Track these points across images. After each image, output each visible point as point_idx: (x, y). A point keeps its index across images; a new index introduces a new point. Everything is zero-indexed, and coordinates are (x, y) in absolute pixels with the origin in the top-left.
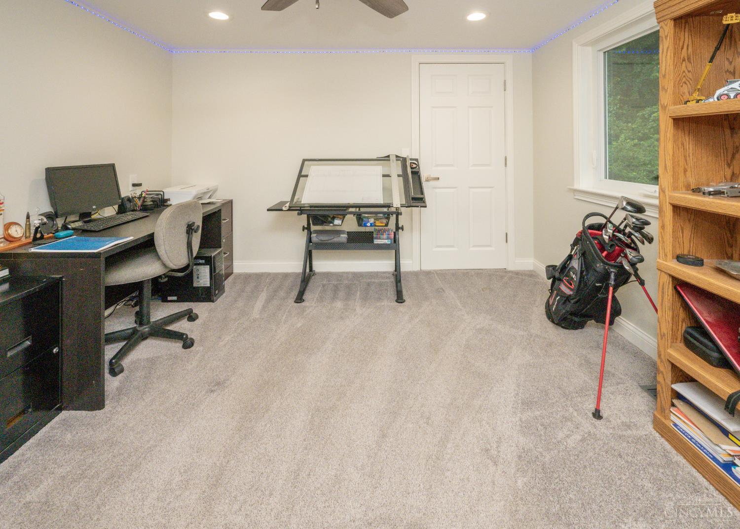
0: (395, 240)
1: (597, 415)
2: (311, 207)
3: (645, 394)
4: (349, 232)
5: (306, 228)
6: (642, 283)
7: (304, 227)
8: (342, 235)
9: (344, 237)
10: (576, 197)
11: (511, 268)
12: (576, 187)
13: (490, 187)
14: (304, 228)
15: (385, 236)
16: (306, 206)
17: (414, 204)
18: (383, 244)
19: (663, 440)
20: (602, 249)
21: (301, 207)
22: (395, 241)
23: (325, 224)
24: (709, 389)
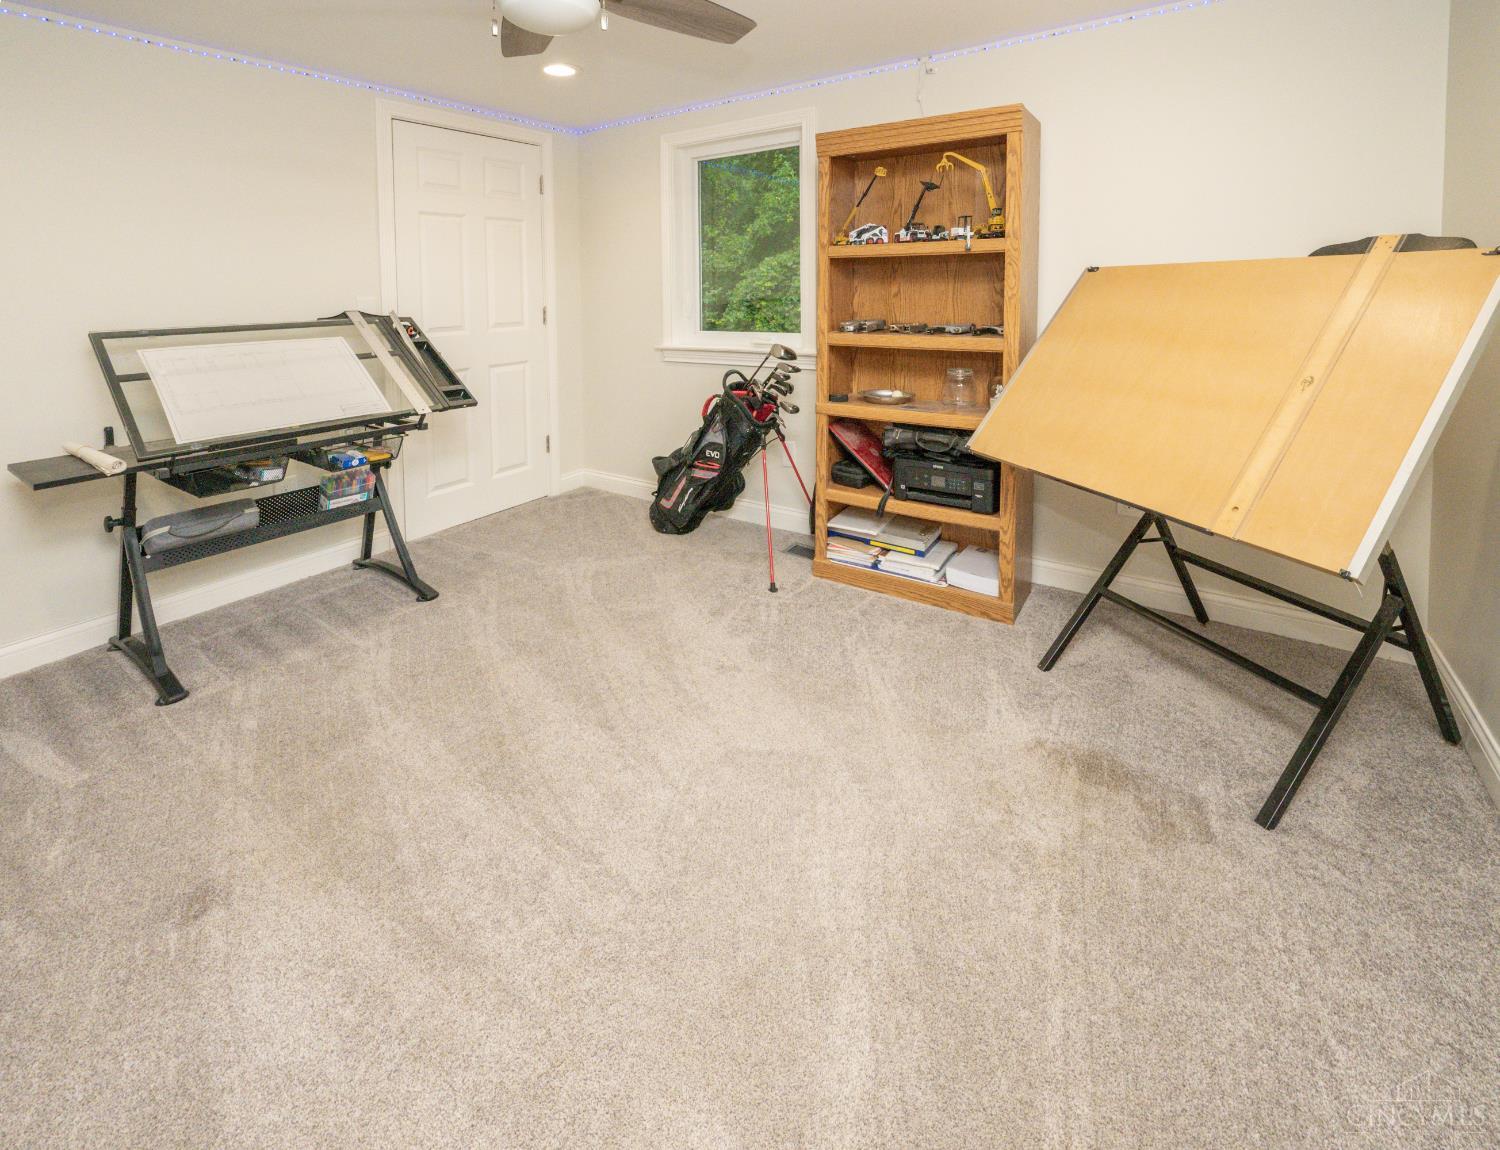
0: (378, 492)
1: (773, 589)
2: (213, 447)
3: (789, 556)
4: (262, 500)
5: (121, 522)
6: (783, 438)
7: (109, 519)
8: (247, 511)
9: (251, 517)
10: (666, 359)
11: (554, 492)
12: (666, 344)
13: (522, 362)
14: (109, 525)
15: (355, 487)
16: (193, 449)
17: (452, 403)
18: (351, 505)
19: (824, 580)
20: (752, 408)
21: (174, 456)
22: (376, 494)
23: (232, 487)
24: (863, 508)
